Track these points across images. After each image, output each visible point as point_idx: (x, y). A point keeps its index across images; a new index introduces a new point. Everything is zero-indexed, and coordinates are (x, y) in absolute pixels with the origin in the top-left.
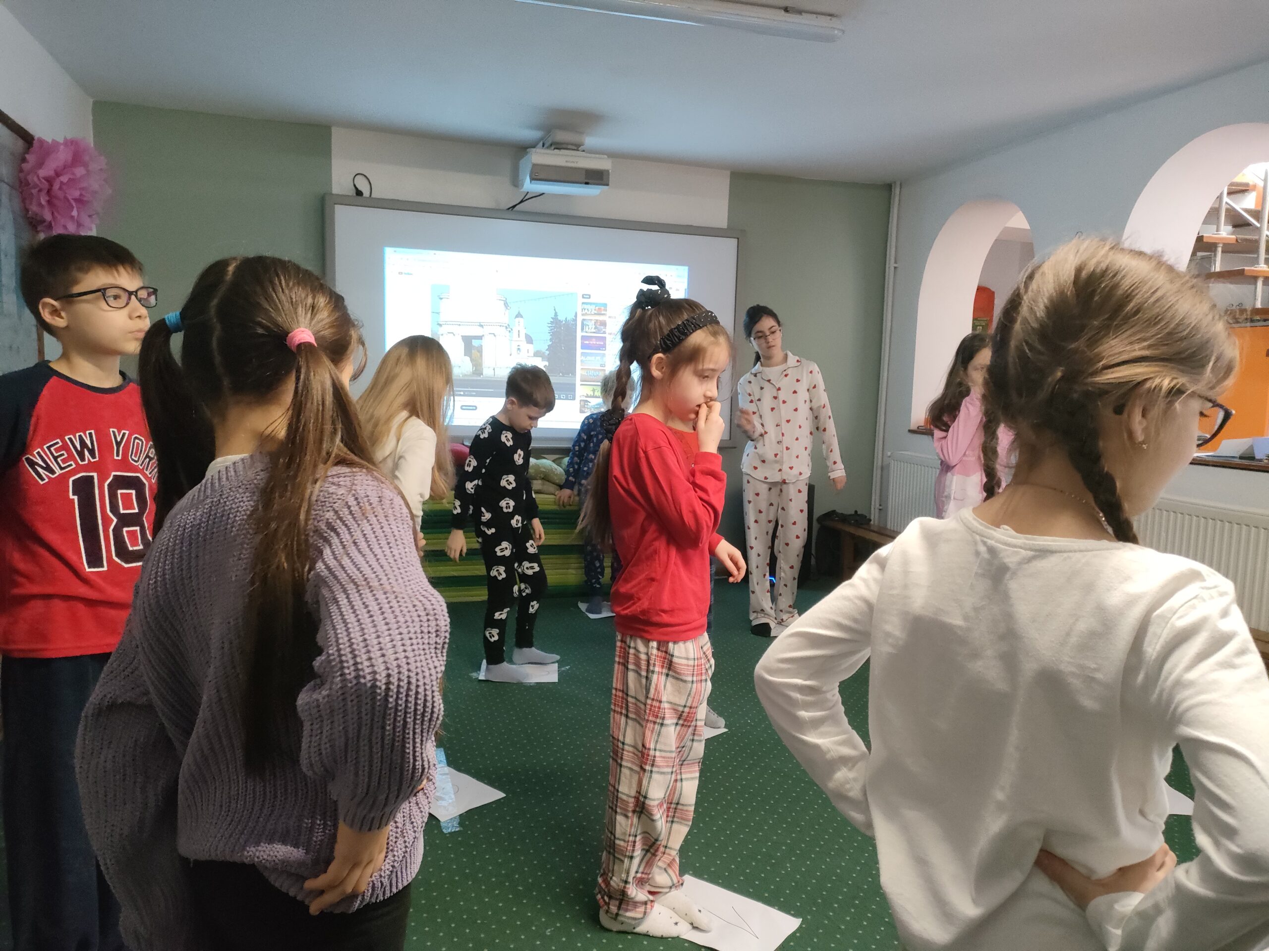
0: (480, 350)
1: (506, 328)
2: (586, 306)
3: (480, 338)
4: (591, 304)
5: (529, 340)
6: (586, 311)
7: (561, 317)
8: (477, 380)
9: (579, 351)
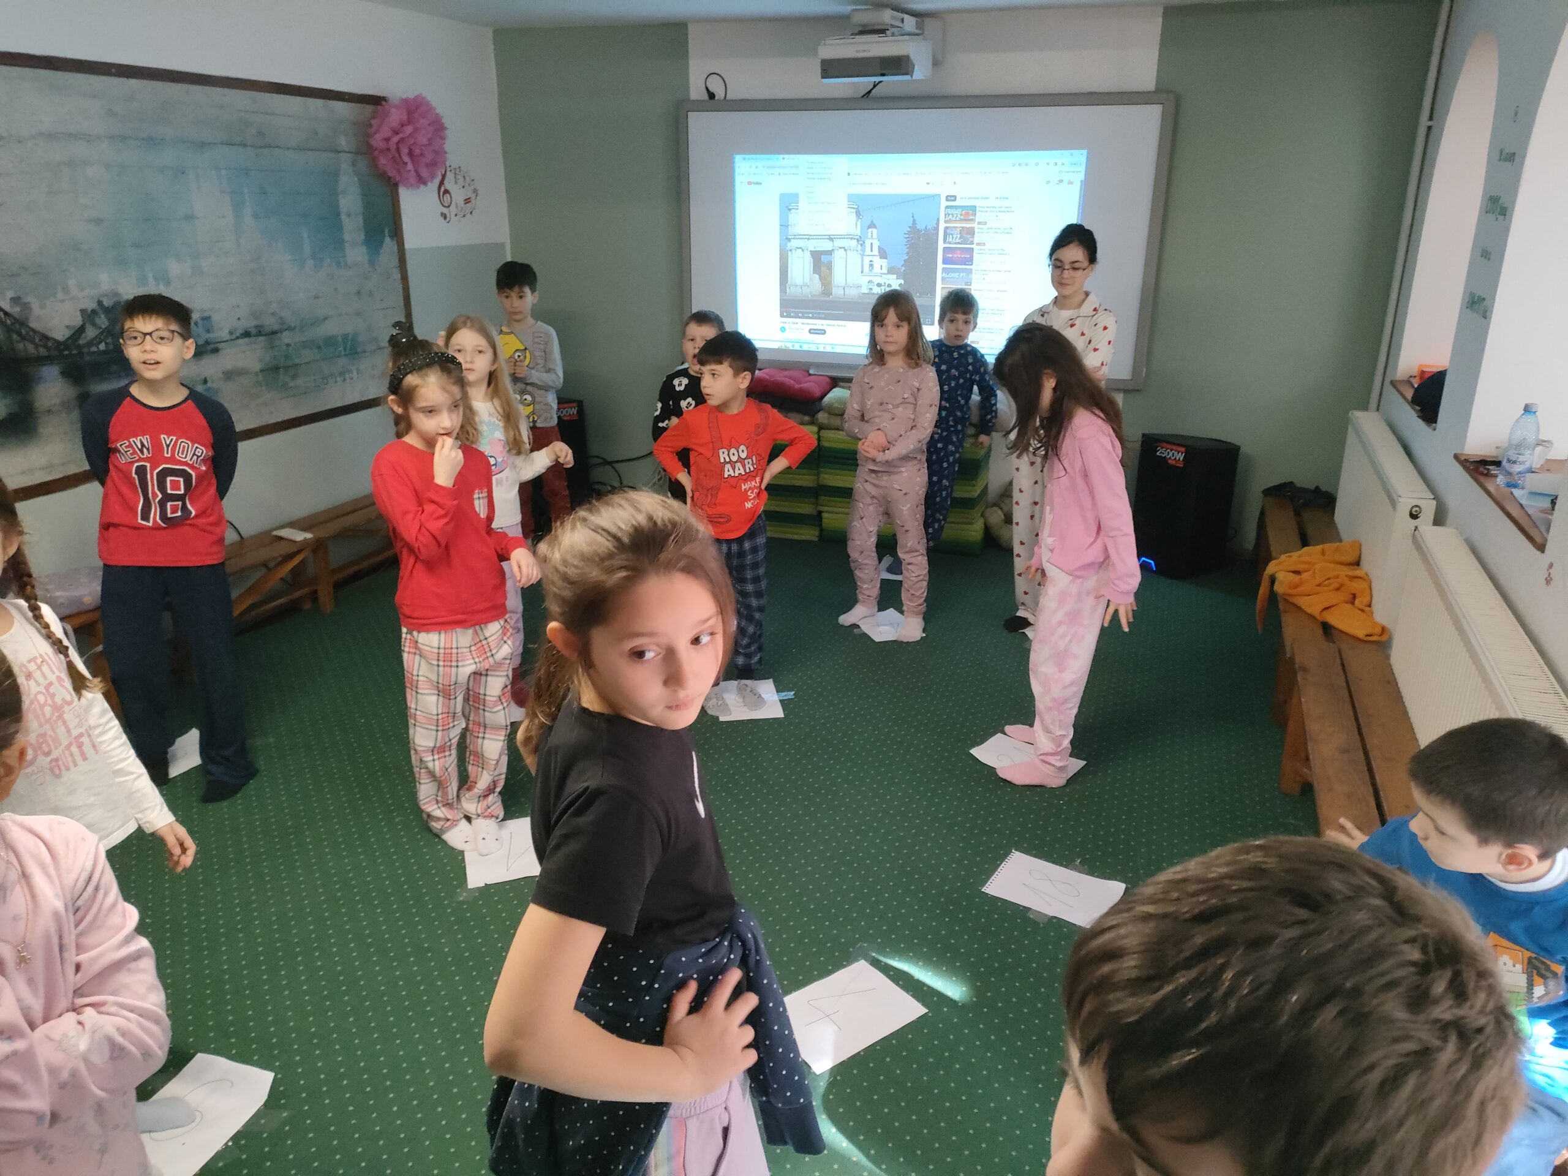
0: (829, 266)
1: (858, 241)
2: (949, 211)
3: (830, 253)
4: (956, 207)
5: (883, 254)
6: (950, 217)
7: (920, 226)
8: (826, 301)
9: (940, 266)
